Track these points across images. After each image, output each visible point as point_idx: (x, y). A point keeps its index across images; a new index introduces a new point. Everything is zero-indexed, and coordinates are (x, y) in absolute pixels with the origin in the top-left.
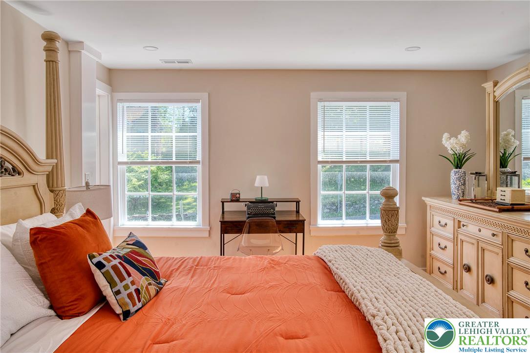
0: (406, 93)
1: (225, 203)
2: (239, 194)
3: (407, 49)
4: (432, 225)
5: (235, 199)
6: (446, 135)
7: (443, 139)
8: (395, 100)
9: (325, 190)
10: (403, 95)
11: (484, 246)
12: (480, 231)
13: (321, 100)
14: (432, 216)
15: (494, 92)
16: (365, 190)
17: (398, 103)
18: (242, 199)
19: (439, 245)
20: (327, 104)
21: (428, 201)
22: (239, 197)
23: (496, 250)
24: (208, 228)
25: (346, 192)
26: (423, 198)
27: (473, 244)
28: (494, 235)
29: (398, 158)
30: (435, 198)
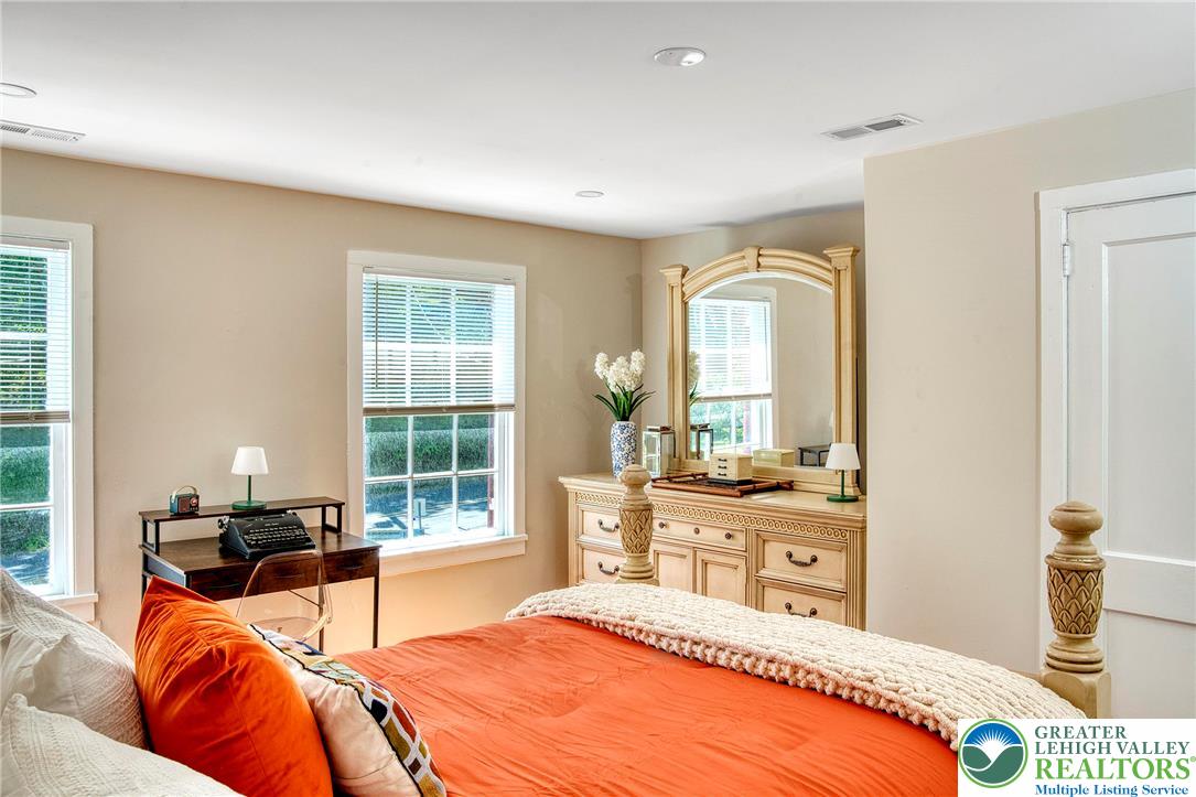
0: (524, 269)
1: (161, 523)
2: (197, 497)
3: (579, 194)
4: (580, 530)
5: (186, 509)
6: (601, 358)
7: (597, 364)
8: (507, 281)
9: (373, 474)
10: (520, 272)
11: (708, 557)
12: (697, 531)
13: (367, 269)
14: (580, 512)
15: (683, 285)
16: (449, 469)
17: (512, 288)
18: (204, 508)
19: (601, 566)
20: (382, 278)
21: (572, 484)
22: (197, 506)
23: (733, 561)
24: (93, 596)
25: (415, 476)
26: (561, 479)
27: (684, 557)
28: (729, 536)
29: (512, 401)
30: (583, 476)
